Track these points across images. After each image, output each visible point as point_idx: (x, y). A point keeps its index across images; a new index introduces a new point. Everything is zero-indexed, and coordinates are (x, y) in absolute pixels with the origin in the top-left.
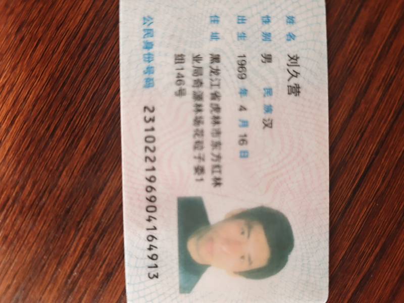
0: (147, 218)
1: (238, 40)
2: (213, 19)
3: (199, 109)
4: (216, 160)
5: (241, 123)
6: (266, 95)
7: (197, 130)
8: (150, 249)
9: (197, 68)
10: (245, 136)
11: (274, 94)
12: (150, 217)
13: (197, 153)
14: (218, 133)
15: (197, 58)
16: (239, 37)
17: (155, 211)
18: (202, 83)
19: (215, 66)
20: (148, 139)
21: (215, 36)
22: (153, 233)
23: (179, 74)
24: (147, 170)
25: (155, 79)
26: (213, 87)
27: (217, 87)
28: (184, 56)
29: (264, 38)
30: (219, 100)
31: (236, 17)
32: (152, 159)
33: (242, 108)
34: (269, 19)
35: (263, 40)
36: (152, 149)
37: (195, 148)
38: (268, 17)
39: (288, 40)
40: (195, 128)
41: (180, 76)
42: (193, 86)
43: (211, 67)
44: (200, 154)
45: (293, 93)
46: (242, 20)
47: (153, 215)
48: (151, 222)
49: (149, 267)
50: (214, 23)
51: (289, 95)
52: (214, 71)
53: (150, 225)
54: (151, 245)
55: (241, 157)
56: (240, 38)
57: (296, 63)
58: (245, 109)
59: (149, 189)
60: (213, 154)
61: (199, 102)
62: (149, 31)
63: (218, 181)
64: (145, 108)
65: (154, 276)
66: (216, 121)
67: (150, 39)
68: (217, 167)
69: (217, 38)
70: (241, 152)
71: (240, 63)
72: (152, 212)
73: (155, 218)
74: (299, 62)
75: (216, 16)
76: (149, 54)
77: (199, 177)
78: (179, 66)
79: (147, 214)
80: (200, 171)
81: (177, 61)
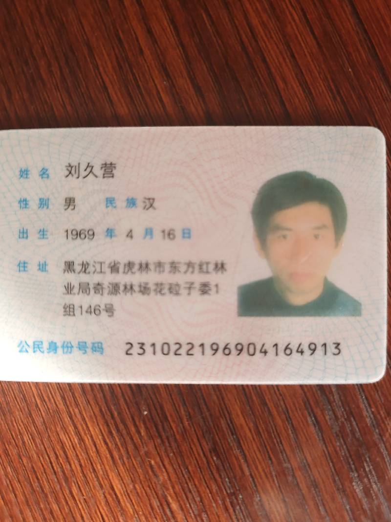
0: (263, 354)
1: (47, 238)
2: (22, 269)
3: (129, 288)
4: (193, 268)
5: (148, 237)
6: (114, 205)
7: (155, 290)
8: (302, 352)
9: (80, 289)
10: (163, 231)
11: (113, 196)
12: (261, 352)
13: (183, 292)
14: (159, 265)
15: (69, 289)
16: (43, 238)
17: (254, 344)
18: (99, 284)
19: (78, 268)
20: (166, 351)
21: (43, 267)
22: (281, 347)
23: (87, 312)
24: (203, 353)
25: (93, 341)
26: (103, 270)
27: (102, 265)
28: (65, 304)
29: (45, 207)
30: (119, 263)
31: (19, 240)
32: (190, 346)
33: (130, 235)
34: (22, 200)
35: (48, 208)
36: (178, 346)
37: (177, 294)
38: (20, 202)
39: (48, 177)
40: (152, 294)
41: (89, 310)
42: (102, 294)
43: (79, 273)
44: (185, 288)
45: (112, 171)
46: (24, 234)
47: (258, 348)
48: (267, 350)
49: (325, 354)
50: (26, 267)
51: (115, 177)
52: (84, 269)
53: (271, 351)
54: (297, 351)
55: (189, 237)
56: (45, 236)
57: (76, 167)
58: (131, 231)
59: (227, 351)
60: (185, 272)
61: (122, 288)
62: (36, 346)
63: (219, 266)
64: (127, 354)
65: (336, 348)
66: (144, 267)
67: (46, 345)
68: (202, 267)
69: (45, 264)
70: (184, 237)
71: (75, 237)
72: (255, 349)
73: (263, 345)
74: (74, 163)
75: (19, 265)
76: (63, 347)
77: (214, 289)
78: (77, 312)
79: (258, 355)
80: (207, 288)
81: (72, 313)
